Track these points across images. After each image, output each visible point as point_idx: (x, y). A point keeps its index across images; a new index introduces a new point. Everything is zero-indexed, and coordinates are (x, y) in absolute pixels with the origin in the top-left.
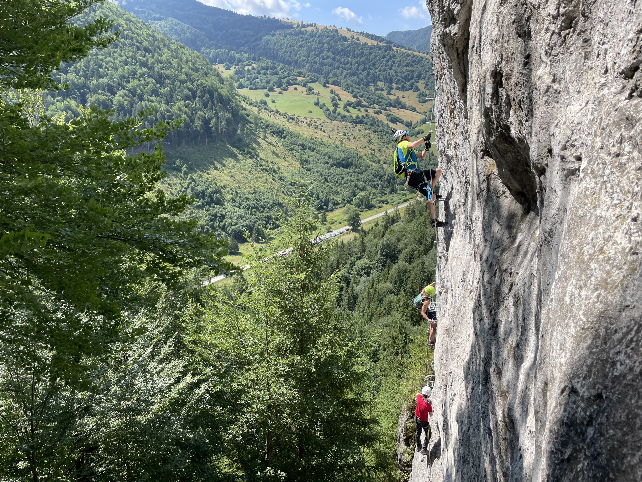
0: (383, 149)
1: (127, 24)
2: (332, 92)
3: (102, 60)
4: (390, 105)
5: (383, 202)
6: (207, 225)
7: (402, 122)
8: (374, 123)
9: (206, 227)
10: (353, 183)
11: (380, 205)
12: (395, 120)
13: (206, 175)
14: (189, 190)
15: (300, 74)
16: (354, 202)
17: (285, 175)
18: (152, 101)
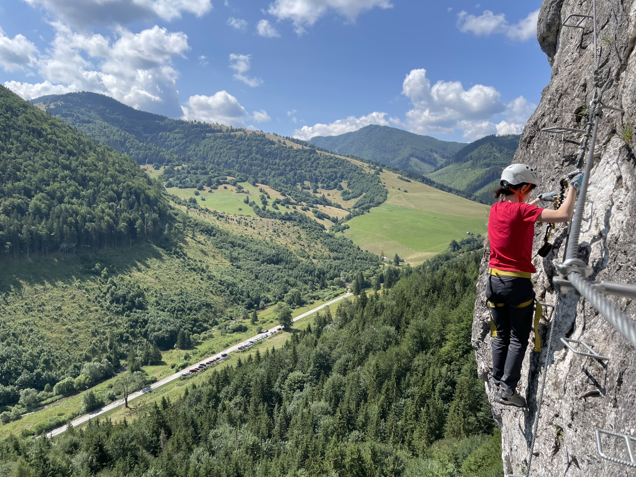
0: (312, 245)
1: (51, 129)
2: (261, 191)
3: (21, 164)
4: (317, 202)
5: (314, 298)
6: (127, 332)
7: (329, 218)
8: (302, 220)
9: (125, 335)
10: (284, 279)
11: (312, 301)
12: (322, 216)
13: (128, 277)
14: (108, 295)
15: (229, 174)
16: (285, 299)
17: (214, 273)
18: (73, 204)
